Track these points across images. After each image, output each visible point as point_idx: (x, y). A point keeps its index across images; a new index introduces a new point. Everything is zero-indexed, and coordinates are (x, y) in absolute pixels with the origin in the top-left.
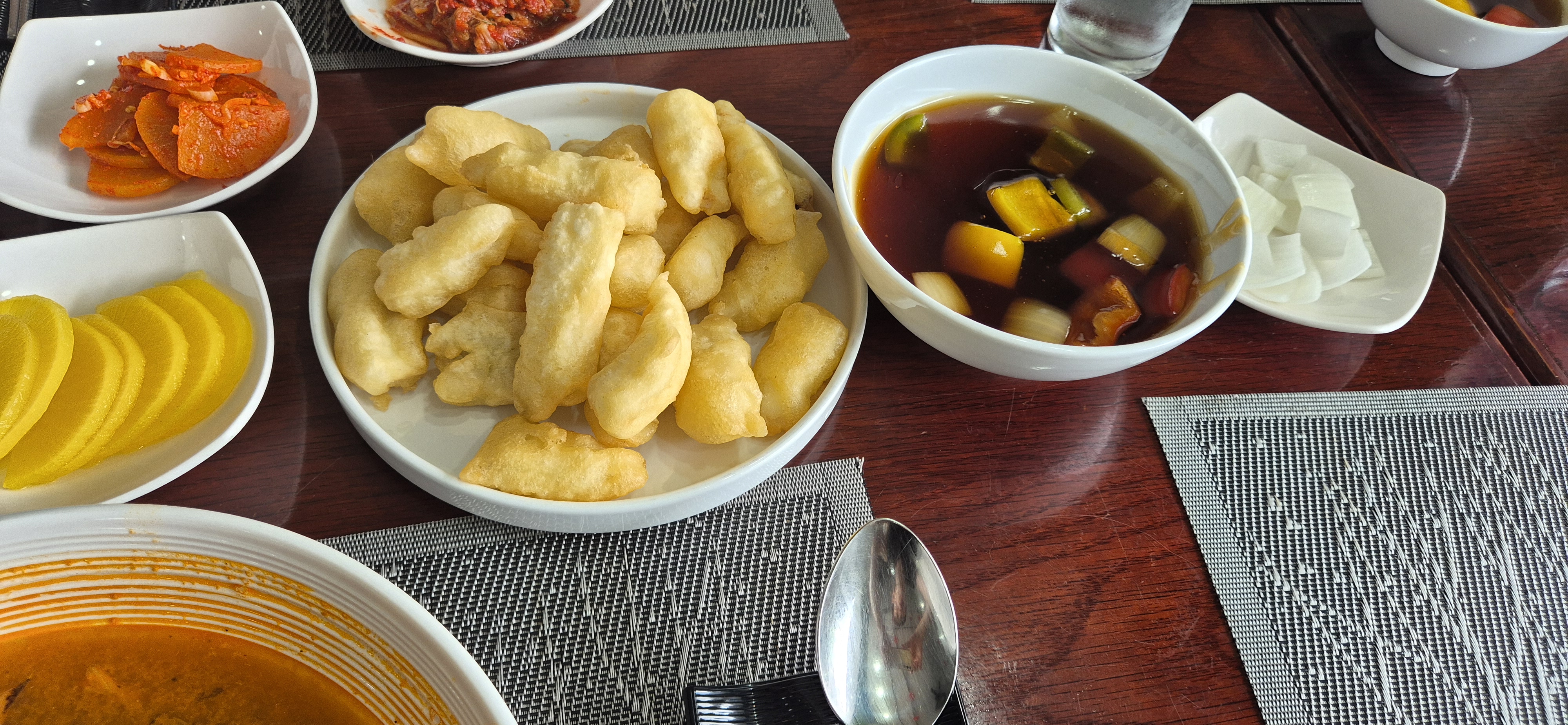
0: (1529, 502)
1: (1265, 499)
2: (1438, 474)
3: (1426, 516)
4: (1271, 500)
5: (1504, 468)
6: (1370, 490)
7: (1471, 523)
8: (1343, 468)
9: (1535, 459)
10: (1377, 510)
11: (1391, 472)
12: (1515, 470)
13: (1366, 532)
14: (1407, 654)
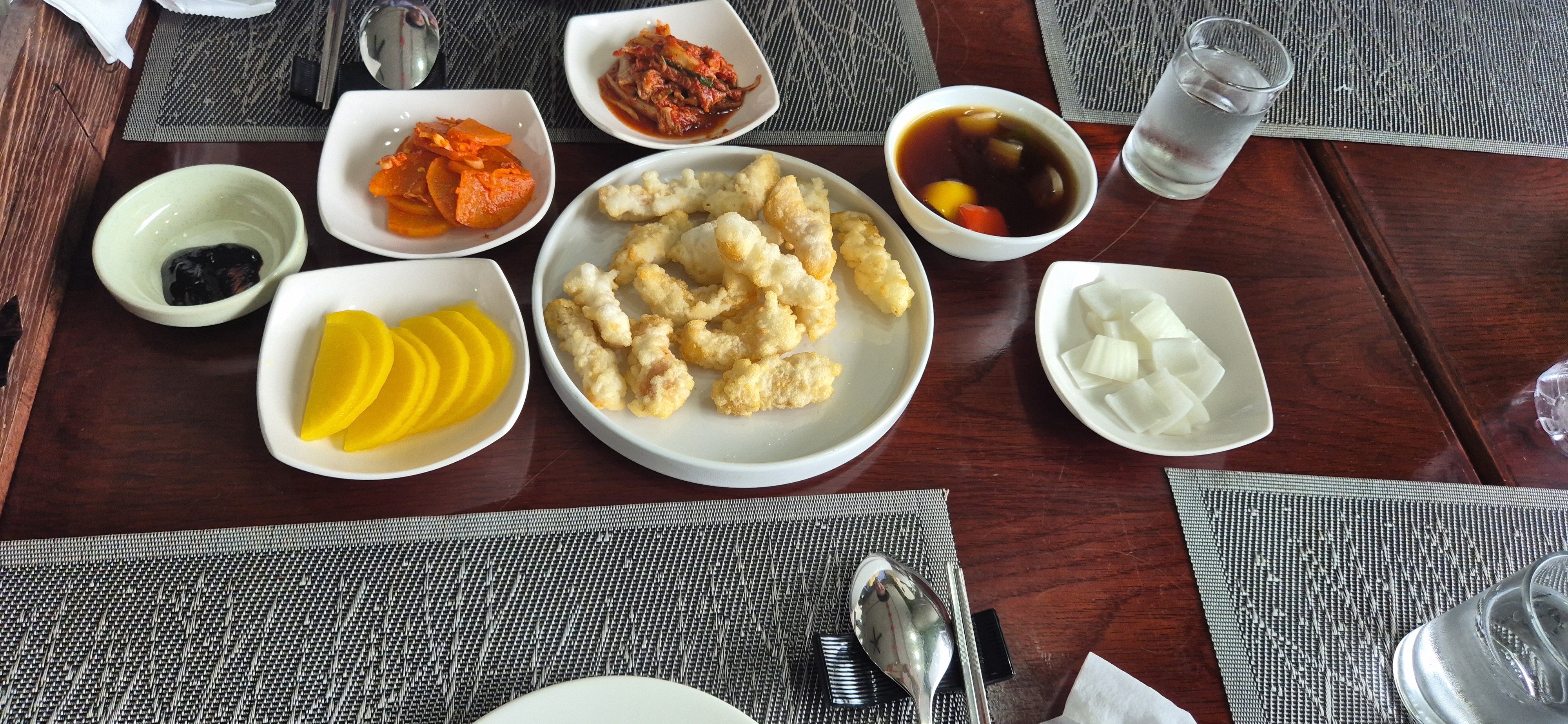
0: (1462, 578)
1: (1253, 556)
2: (1392, 548)
3: (1378, 580)
4: (1258, 557)
5: (1446, 549)
6: (1336, 557)
7: (1413, 589)
8: (1317, 537)
9: (1472, 544)
10: (1340, 572)
11: (1355, 544)
12: (1455, 551)
13: (1329, 589)
14: (1349, 683)
